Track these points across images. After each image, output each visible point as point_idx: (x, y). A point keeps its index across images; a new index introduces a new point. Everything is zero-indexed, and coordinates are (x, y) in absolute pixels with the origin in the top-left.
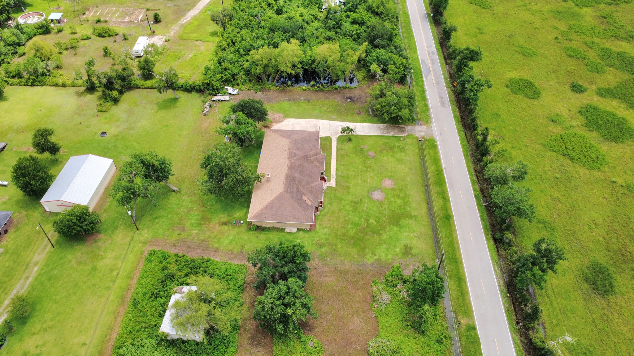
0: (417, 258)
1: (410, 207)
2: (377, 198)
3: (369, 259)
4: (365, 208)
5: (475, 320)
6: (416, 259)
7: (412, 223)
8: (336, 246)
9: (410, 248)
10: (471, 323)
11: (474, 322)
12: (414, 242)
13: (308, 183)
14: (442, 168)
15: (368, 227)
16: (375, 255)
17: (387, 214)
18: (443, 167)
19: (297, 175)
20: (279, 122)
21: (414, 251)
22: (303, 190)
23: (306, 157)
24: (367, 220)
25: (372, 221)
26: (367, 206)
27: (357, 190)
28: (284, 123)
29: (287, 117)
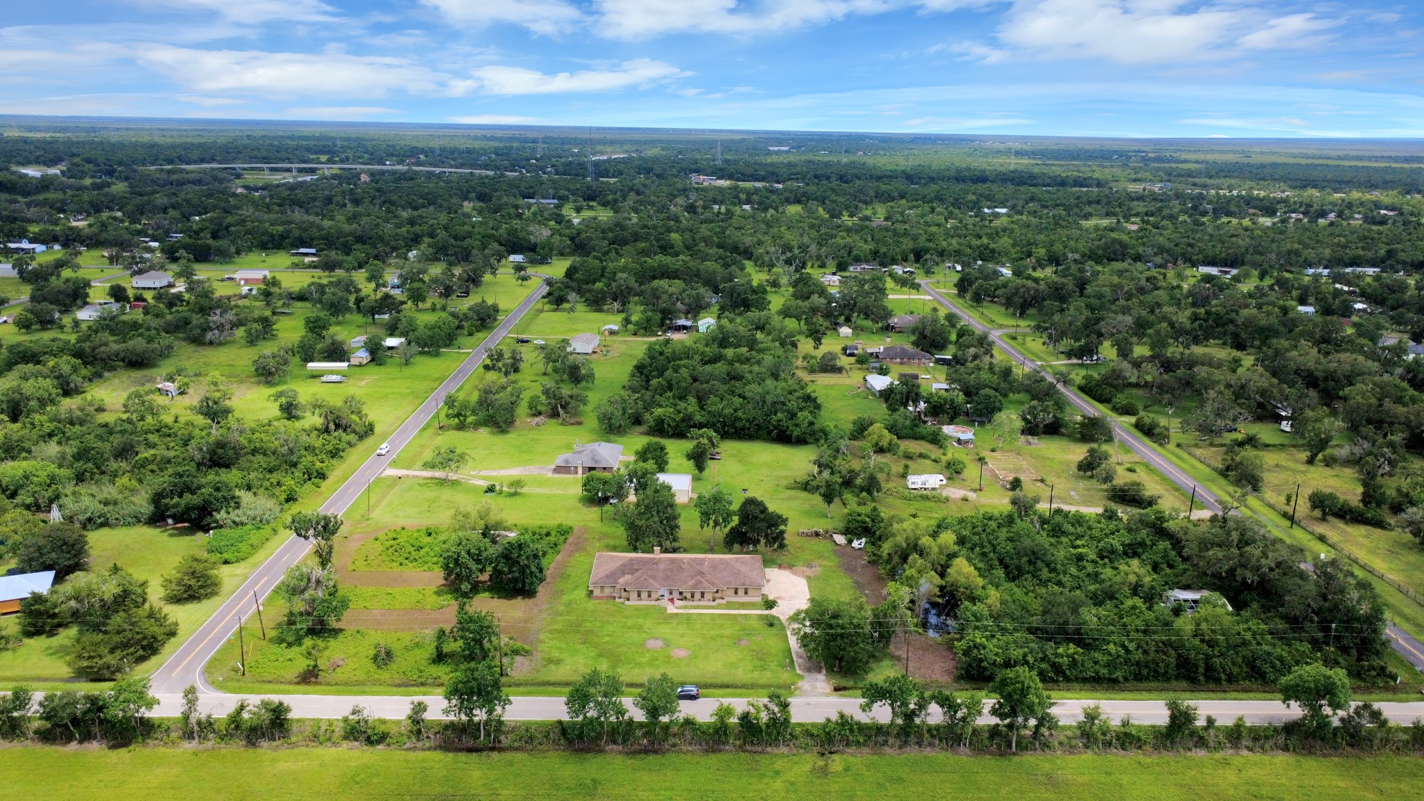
0: (542, 668)
2: (648, 643)
3: (544, 636)
4: (629, 634)
6: (540, 667)
8: (567, 615)
12: (567, 667)
15: (597, 636)
16: (550, 640)
17: (618, 650)
19: (662, 566)
20: (795, 574)
21: (553, 667)
22: (638, 574)
23: (702, 573)
24: (608, 635)
25: (607, 639)
26: (635, 636)
27: (664, 630)
28: (794, 578)
29: (808, 578)
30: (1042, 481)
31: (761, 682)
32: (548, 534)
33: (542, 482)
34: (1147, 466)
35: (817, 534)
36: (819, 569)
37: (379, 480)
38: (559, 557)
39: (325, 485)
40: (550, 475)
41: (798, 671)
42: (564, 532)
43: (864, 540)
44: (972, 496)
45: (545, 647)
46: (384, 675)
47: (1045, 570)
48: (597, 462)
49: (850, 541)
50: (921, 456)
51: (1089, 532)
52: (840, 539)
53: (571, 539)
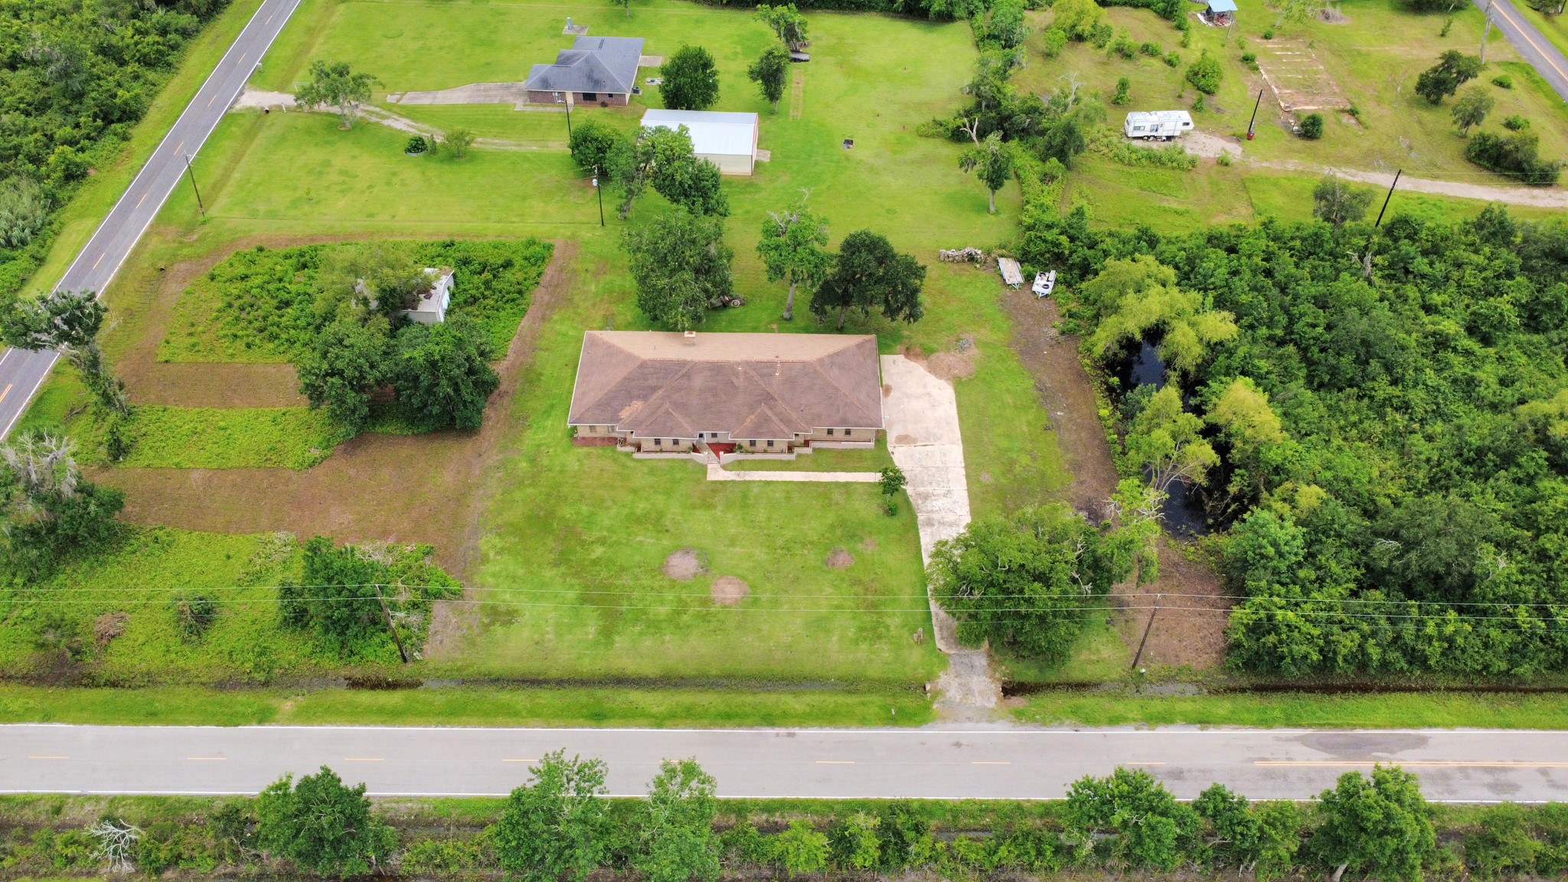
0: (480, 635)
1: (641, 634)
2: (671, 563)
3: (487, 543)
4: (639, 538)
5: (282, 725)
6: (477, 631)
7: (587, 633)
8: (530, 485)
9: (510, 622)
10: (277, 717)
11: (277, 722)
12: (526, 633)
13: (681, 407)
14: (794, 727)
15: (583, 544)
16: (497, 553)
17: (618, 582)
18: (797, 731)
19: (698, 381)
20: (933, 370)
21: (498, 630)
22: (654, 398)
23: (768, 398)
24: (602, 541)
25: (599, 551)
26: (649, 543)
27: (700, 525)
28: (931, 379)
29: (958, 384)
30: (1353, 113)
31: (874, 672)
32: (508, 265)
33: (506, 124)
34: (1528, 71)
35: (971, 258)
36: (975, 352)
37: (230, 118)
38: (525, 322)
39: (139, 132)
40: (519, 105)
41: (940, 644)
42: (538, 255)
43: (1052, 275)
44: (1234, 151)
45: (487, 574)
46: (198, 660)
47: (1384, 379)
48: (597, 83)
49: (1029, 279)
50: (1147, 50)
51: (1455, 274)
52: (1012, 271)
53: (549, 271)
